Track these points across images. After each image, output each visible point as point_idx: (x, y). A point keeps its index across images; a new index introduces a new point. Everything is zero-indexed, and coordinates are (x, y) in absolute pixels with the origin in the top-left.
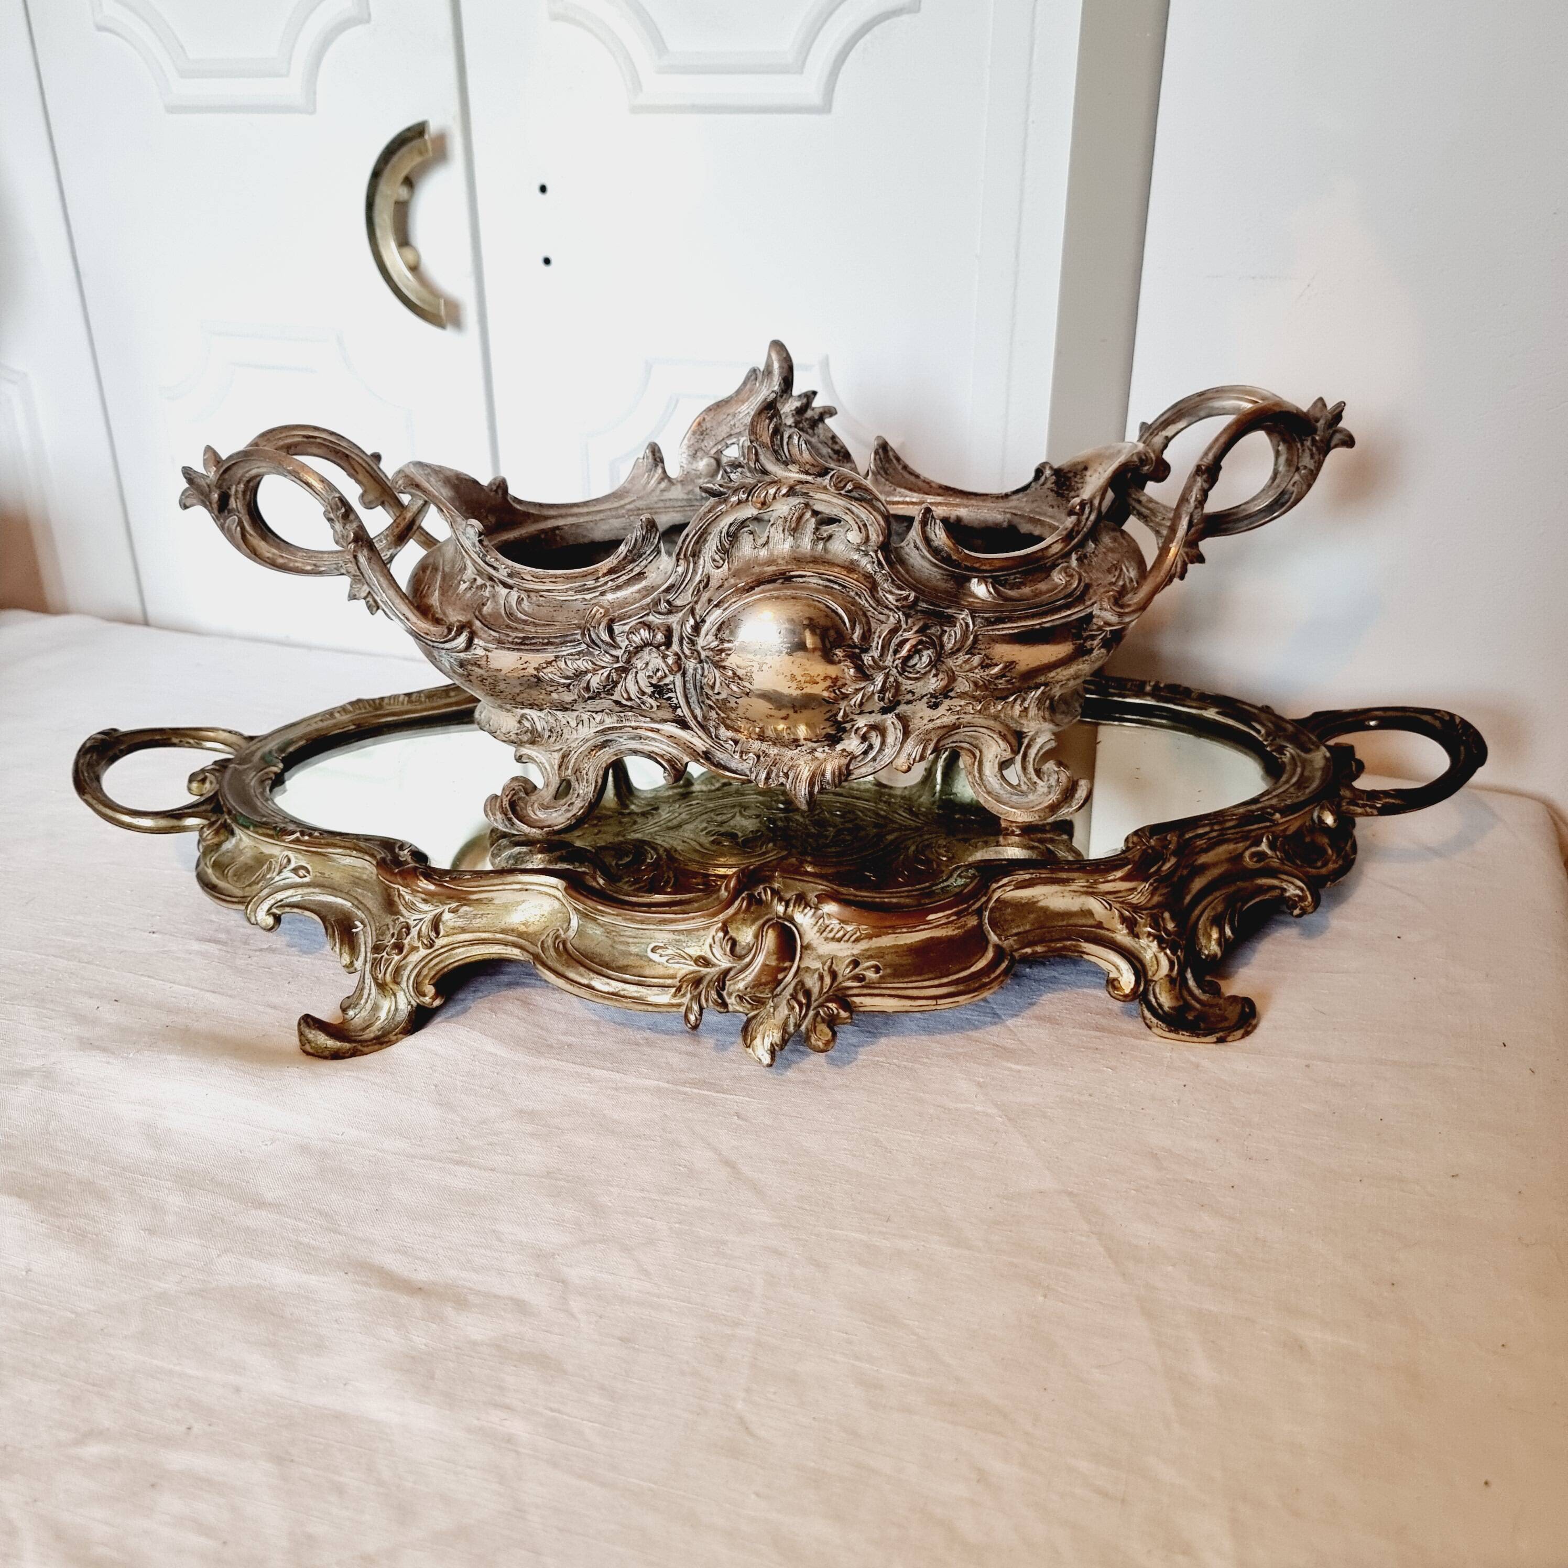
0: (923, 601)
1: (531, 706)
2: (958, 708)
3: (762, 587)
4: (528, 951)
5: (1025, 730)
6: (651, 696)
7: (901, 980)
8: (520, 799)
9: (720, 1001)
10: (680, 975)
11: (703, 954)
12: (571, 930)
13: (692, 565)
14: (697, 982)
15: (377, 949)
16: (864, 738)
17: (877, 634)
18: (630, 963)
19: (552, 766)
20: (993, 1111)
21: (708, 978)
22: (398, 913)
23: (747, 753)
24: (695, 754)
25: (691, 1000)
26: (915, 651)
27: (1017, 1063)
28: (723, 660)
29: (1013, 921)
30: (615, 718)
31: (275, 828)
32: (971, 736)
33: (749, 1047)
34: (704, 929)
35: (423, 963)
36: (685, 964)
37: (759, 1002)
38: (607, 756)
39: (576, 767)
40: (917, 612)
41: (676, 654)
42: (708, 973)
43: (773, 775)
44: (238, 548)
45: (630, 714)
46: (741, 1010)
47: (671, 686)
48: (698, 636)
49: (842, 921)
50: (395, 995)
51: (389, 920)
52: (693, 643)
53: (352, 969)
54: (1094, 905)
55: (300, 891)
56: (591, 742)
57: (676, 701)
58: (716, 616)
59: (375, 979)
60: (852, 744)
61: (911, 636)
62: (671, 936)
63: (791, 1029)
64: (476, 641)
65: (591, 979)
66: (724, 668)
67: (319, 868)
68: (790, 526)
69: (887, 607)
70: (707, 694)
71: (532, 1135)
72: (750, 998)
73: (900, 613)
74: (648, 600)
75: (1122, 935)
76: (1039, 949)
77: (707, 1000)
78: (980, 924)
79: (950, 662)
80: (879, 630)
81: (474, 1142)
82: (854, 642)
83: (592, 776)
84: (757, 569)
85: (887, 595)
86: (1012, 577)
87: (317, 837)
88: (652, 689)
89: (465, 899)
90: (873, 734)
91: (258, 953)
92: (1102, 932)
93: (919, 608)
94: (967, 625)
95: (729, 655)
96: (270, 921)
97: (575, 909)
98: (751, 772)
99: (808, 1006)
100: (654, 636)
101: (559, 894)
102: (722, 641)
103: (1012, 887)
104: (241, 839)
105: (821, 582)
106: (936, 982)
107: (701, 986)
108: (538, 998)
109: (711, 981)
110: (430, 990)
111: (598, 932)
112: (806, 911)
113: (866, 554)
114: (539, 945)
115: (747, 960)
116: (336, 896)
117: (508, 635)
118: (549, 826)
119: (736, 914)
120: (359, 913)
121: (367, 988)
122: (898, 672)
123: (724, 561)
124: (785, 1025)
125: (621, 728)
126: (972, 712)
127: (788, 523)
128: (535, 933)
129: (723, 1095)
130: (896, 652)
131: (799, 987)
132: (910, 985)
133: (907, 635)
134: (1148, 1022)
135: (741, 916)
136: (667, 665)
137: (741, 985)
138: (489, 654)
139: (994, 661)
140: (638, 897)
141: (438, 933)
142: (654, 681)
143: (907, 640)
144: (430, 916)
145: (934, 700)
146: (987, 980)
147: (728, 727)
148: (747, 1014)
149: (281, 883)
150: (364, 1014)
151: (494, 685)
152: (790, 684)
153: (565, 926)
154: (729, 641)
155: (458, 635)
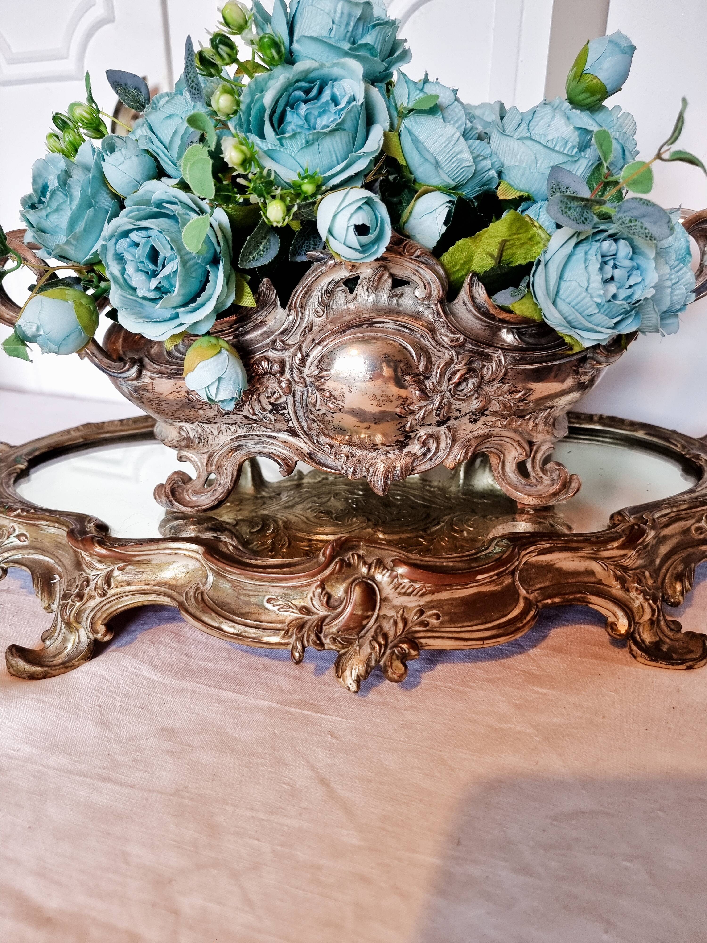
0: (469, 343)
1: (186, 420)
2: (491, 423)
3: (352, 330)
4: (175, 600)
5: (534, 440)
6: (270, 412)
7: (456, 625)
8: (178, 486)
9: (318, 642)
10: (288, 621)
11: (306, 605)
12: (208, 584)
13: (300, 314)
14: (301, 626)
15: (65, 596)
16: (424, 444)
17: (436, 366)
18: (250, 611)
19: (202, 464)
20: (530, 730)
21: (309, 623)
22: (83, 570)
23: (339, 454)
24: (302, 454)
25: (296, 640)
26: (464, 379)
27: (542, 687)
28: (322, 384)
29: (536, 578)
30: (245, 429)
31: (5, 506)
32: (497, 444)
33: (340, 677)
34: (306, 586)
35: (98, 608)
36: (292, 612)
37: (349, 643)
38: (239, 456)
39: (218, 464)
40: (465, 351)
41: (288, 380)
42: (309, 620)
43: (358, 470)
45: (255, 425)
46: (334, 648)
47: (285, 405)
48: (304, 366)
49: (412, 581)
50: (78, 631)
51: (76, 574)
52: (300, 372)
53: (50, 610)
54: (595, 566)
55: (20, 551)
56: (228, 446)
57: (288, 416)
58: (317, 351)
59: (63, 618)
60: (415, 448)
61: (461, 367)
62: (281, 591)
63: (373, 664)
64: (144, 372)
65: (221, 623)
66: (323, 390)
67: (34, 535)
68: (372, 286)
69: (443, 346)
70: (311, 410)
71: (168, 752)
72: (341, 639)
73: (453, 351)
74: (268, 340)
75: (616, 589)
76: (557, 600)
77: (308, 641)
78: (514, 582)
79: (487, 388)
80: (437, 363)
81: (121, 759)
82: (419, 371)
83: (229, 470)
84: (347, 318)
85: (444, 338)
86: (531, 329)
87: (32, 513)
88: (271, 407)
89: (129, 560)
90: (431, 441)
92: (602, 587)
93: (466, 348)
94: (500, 361)
95: (327, 380)
97: (211, 568)
98: (343, 468)
99: (386, 646)
100: (272, 367)
101: (200, 557)
102: (322, 370)
103: (536, 553)
105: (395, 327)
106: (483, 627)
107: (304, 630)
109: (311, 626)
110: (102, 629)
111: (227, 586)
112: (384, 572)
113: (429, 307)
114: (184, 595)
115: (339, 610)
116: (44, 556)
117: (167, 368)
118: (198, 506)
119: (332, 574)
120: (59, 568)
121: (60, 624)
122: (451, 394)
123: (324, 312)
124: (369, 660)
125: (249, 436)
126: (500, 426)
127: (371, 283)
128: (182, 586)
129: (319, 715)
130: (450, 379)
131: (378, 631)
132: (463, 629)
133: (458, 367)
134: (634, 653)
135: (335, 576)
136: (282, 388)
137: (334, 630)
138: (154, 381)
139: (518, 389)
140: (257, 560)
141: (109, 585)
142: (272, 400)
143: (458, 370)
144: (104, 573)
145: (474, 417)
146: (521, 625)
147: (326, 436)
148: (339, 651)
149: (9, 545)
150: (57, 644)
151: (159, 405)
152: (372, 402)
153: (204, 581)
154: (327, 370)
155: (131, 367)
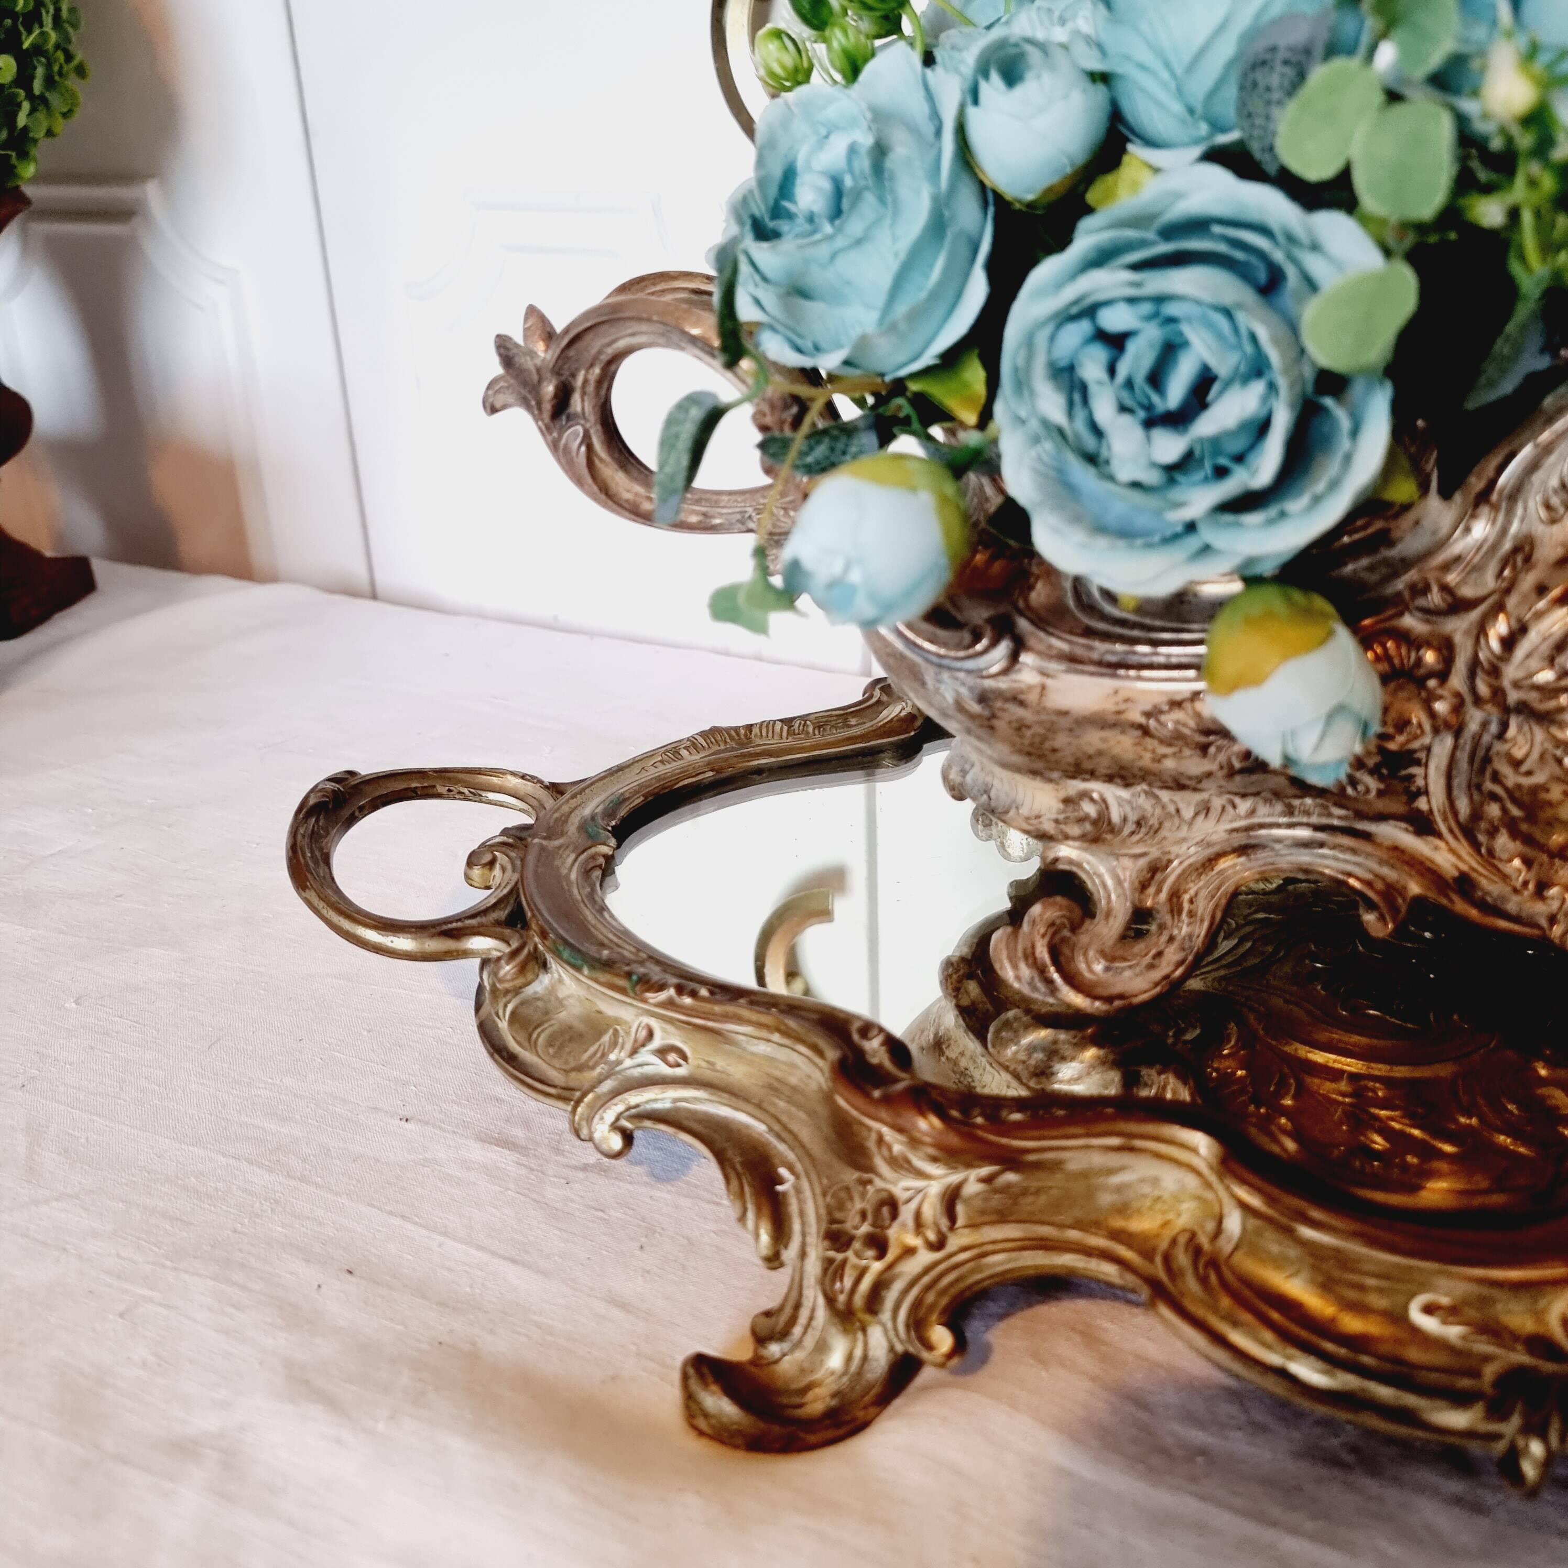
1: (1110, 778)
4: (1136, 1274)
8: (1062, 941)
12: (1223, 1236)
15: (830, 1238)
18: (1370, 1330)
19: (1121, 883)
22: (871, 1169)
30: (1278, 808)
31: (629, 975)
35: (926, 1280)
36: (1506, 1348)
39: (1175, 889)
44: (579, 482)
47: (1422, 756)
48: (1509, 659)
50: (865, 1331)
51: (850, 1176)
52: (1496, 671)
53: (776, 1264)
55: (670, 1092)
56: (1216, 845)
57: (1420, 783)
59: (830, 1301)
64: (1023, 655)
67: (707, 1056)
74: (1403, 583)
83: (1203, 907)
87: (703, 999)
89: (1010, 1160)
91: (581, 1175)
96: (616, 1142)
97: (1240, 1200)
100: (1420, 659)
101: (1204, 1166)
104: (560, 980)
108: (1108, 1325)
110: (945, 1339)
114: (1158, 1260)
116: (737, 1109)
117: (1090, 648)
118: (1121, 996)
120: (782, 1147)
121: (808, 1304)
125: (1289, 827)
128: (1147, 1235)
136: (1434, 716)
138: (1049, 682)
141: (953, 1221)
144: (938, 1187)
149: (637, 1072)
150: (799, 1358)
155: (994, 643)
